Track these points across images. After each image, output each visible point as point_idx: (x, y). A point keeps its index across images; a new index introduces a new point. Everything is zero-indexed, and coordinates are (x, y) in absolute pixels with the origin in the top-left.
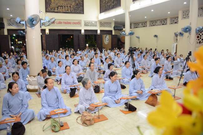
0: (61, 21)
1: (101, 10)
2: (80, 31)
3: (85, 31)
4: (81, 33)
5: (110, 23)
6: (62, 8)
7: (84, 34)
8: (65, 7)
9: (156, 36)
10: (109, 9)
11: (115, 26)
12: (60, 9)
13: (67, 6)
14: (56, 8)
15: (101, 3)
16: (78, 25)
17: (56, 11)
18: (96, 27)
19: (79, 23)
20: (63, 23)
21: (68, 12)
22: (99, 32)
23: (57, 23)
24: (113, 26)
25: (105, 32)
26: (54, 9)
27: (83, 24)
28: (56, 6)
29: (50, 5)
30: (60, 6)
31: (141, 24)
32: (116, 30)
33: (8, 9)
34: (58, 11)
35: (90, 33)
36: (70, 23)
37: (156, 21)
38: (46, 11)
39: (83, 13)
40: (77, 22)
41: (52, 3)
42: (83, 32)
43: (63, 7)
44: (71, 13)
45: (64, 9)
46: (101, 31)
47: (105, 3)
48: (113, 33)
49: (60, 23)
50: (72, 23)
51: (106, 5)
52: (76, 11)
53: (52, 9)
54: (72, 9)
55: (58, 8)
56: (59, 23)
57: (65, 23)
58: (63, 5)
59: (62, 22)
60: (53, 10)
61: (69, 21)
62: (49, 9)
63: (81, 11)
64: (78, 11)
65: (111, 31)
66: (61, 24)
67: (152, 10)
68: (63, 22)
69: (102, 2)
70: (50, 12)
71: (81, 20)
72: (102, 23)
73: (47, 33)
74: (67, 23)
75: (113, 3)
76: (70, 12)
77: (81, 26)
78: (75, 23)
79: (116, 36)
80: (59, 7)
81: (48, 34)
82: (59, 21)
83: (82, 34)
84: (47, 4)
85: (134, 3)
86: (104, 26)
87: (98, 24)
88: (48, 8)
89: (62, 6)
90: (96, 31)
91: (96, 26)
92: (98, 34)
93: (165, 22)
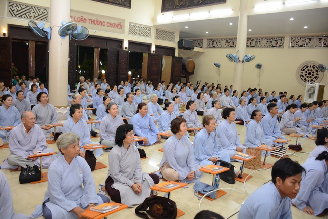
0: (85, 16)
2: (120, 42)
3: (130, 43)
4: (121, 47)
7: (127, 49)
10: (189, 6)
11: (181, 40)
16: (117, 29)
18: (148, 38)
19: (119, 26)
20: (88, 21)
23: (76, 20)
24: (177, 40)
25: (163, 50)
31: (225, 41)
32: (181, 48)
35: (137, 49)
36: (101, 23)
39: (129, 7)
40: (116, 22)
42: (125, 45)
46: (157, 47)
48: (176, 55)
49: (83, 20)
50: (106, 24)
56: (81, 20)
57: (93, 22)
59: (85, 19)
61: (100, 19)
65: (173, 49)
66: (84, 22)
68: (90, 19)
71: (124, 20)
72: (162, 32)
74: (97, 23)
77: (123, 33)
78: (111, 25)
82: (80, 15)
83: (124, 49)
86: (162, 39)
87: (153, 33)
90: (149, 46)
91: (148, 35)
92: (152, 52)
93: (279, 44)
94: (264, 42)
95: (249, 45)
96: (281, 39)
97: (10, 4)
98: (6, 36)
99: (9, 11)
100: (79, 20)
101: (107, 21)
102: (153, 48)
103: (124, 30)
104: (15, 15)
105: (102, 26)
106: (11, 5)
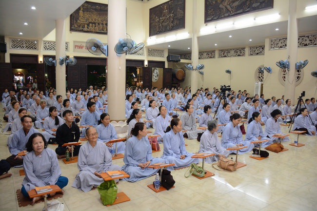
1: (152, 32)
3: (127, 61)
5: (163, 51)
6: (95, 26)
8: (99, 24)
9: (228, 72)
10: (164, 32)
12: (91, 27)
13: (102, 24)
14: (86, 26)
15: (152, 22)
17: (86, 29)
18: (142, 56)
21: (103, 32)
24: (166, 55)
25: (155, 64)
26: (83, 27)
28: (86, 23)
29: (77, 21)
30: (92, 23)
31: (206, 53)
32: (170, 61)
33: (26, 24)
34: (89, 30)
37: (228, 51)
38: (71, 30)
41: (80, 18)
43: (97, 24)
45: (97, 27)
46: (149, 62)
47: (159, 22)
48: (166, 66)
51: (160, 25)
53: (79, 26)
55: (88, 25)
58: (97, 21)
60: (81, 28)
62: (76, 26)
65: (163, 63)
67: (230, 36)
69: (153, 20)
70: (76, 30)
72: (152, 51)
75: (172, 22)
79: (169, 70)
80: (91, 25)
84: (73, 19)
85: (206, 25)
86: (154, 55)
87: (145, 51)
88: (73, 24)
89: (95, 23)
90: (143, 62)
91: (142, 54)
92: (145, 66)
93: (242, 53)
94: (232, 52)
95: (223, 56)
96: (243, 49)
98: (42, 63)
99: (44, 47)
102: (146, 63)
104: (48, 49)
106: (45, 43)
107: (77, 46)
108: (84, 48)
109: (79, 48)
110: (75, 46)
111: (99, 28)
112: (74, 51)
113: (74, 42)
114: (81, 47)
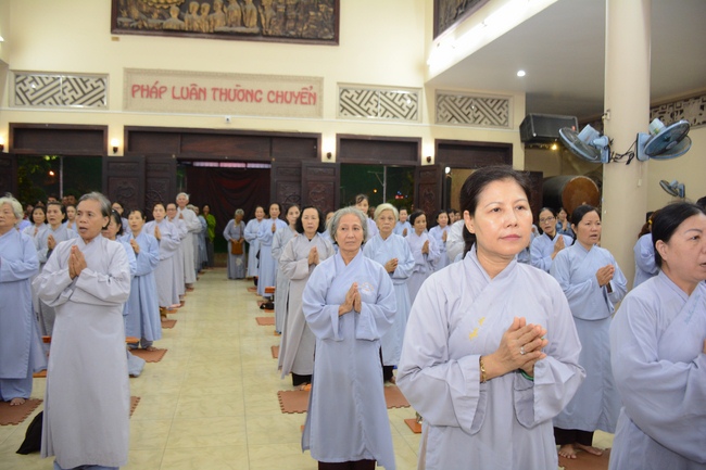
0: (202, 83)
2: (313, 140)
3: (345, 141)
4: (316, 153)
5: (502, 103)
6: (212, 11)
7: (333, 160)
11: (527, 119)
12: (194, 15)
14: (175, 11)
16: (299, 107)
17: (173, 21)
18: (412, 123)
19: (308, 96)
20: (210, 93)
21: (240, 29)
22: (428, 151)
23: (178, 94)
24: (518, 115)
25: (470, 154)
26: (162, 17)
27: (330, 99)
32: (533, 141)
34: (184, 25)
35: (371, 157)
36: (252, 96)
38: (116, 27)
39: (335, 40)
40: (297, 88)
42: (328, 147)
44: (262, 35)
45: (218, 14)
46: (442, 146)
48: (518, 163)
49: (195, 93)
50: (264, 96)
52: (291, 24)
53: (149, 14)
54: (269, 13)
55: (184, 7)
56: (189, 95)
57: (225, 95)
59: (204, 91)
60: (154, 21)
61: (247, 86)
62: (135, 13)
63: (321, 25)
64: (303, 29)
65: (506, 149)
66: (198, 98)
68: (215, 90)
70: (137, 28)
71: (320, 81)
72: (448, 101)
73: (115, 150)
74: (236, 95)
76: (256, 30)
77: (320, 114)
78: (281, 97)
81: (121, 153)
82: (187, 82)
83: (324, 159)
87: (425, 107)
90: (413, 145)
91: (411, 114)
92: (424, 163)
97: (19, 79)
98: (6, 150)
99: (17, 94)
100: (185, 94)
101: (266, 87)
103: (321, 107)
104: (31, 102)
105: (254, 103)
106: (22, 81)
107: (141, 88)
108: (167, 96)
109: (149, 95)
110: (135, 90)
111: (227, 15)
112: (126, 107)
113: (129, 72)
114: (155, 92)
